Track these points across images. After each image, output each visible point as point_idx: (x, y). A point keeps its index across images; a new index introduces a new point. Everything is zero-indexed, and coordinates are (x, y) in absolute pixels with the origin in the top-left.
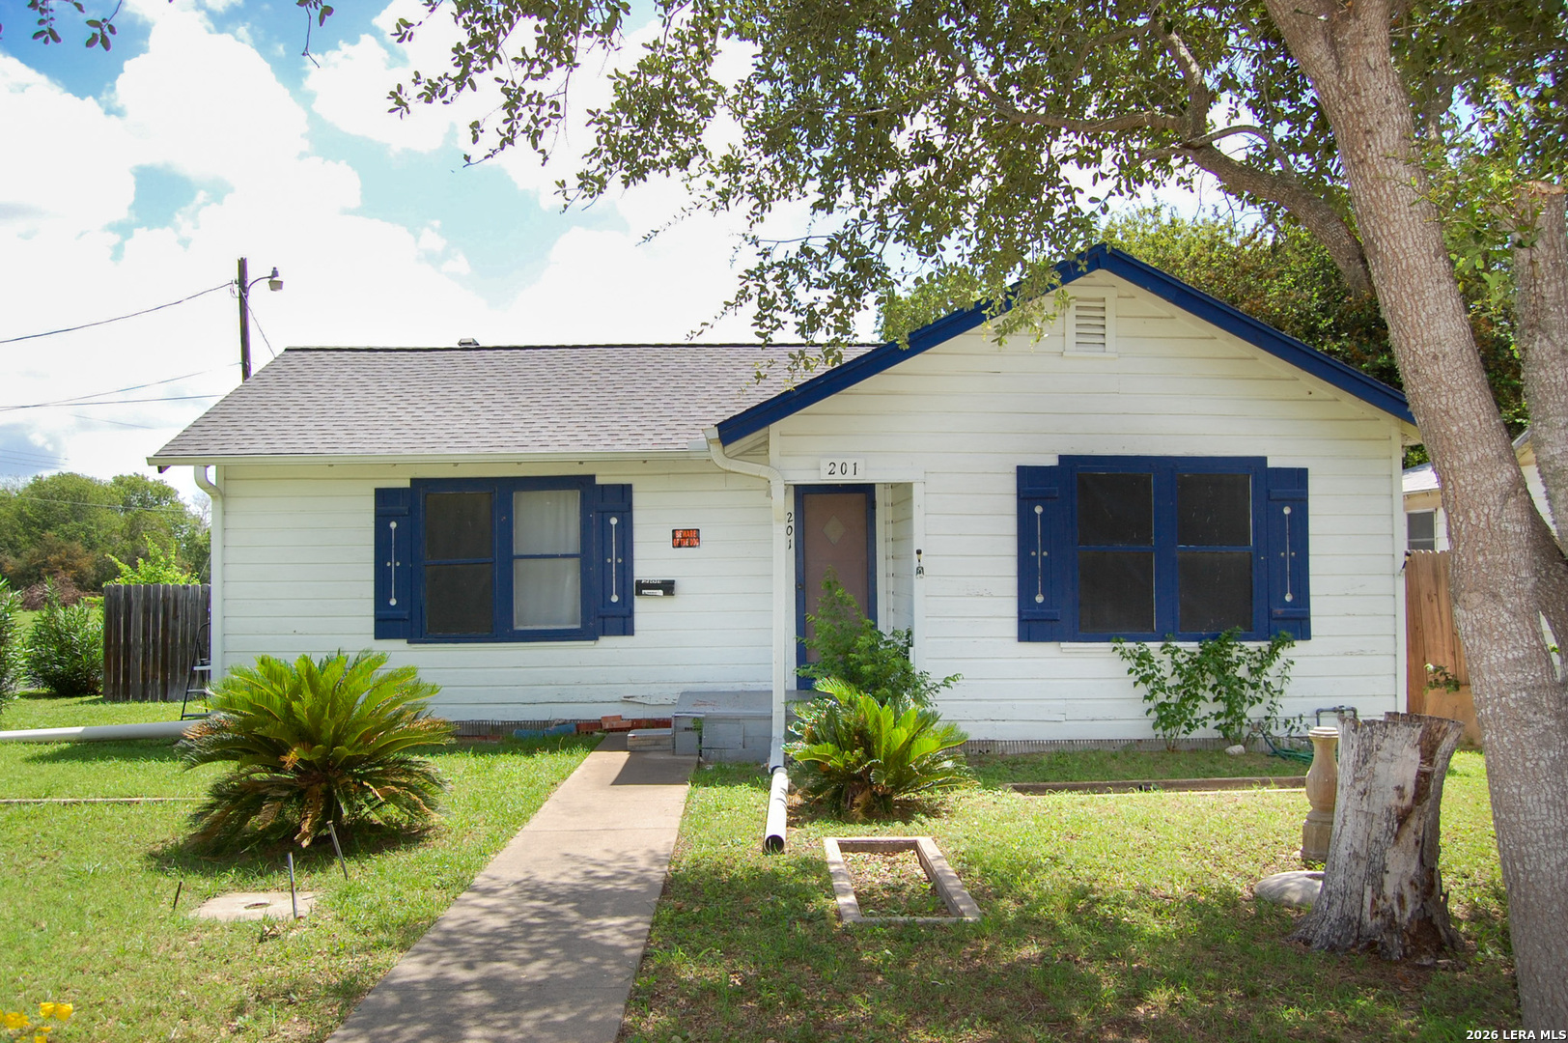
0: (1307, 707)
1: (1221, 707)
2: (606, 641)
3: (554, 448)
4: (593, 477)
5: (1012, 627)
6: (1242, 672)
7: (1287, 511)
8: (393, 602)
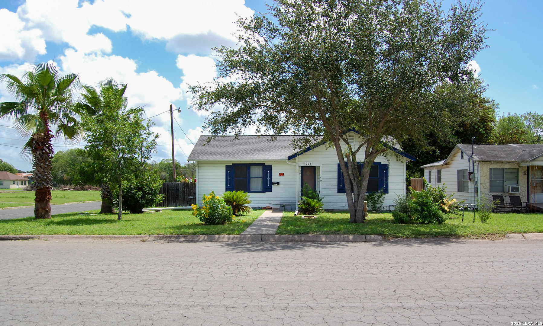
0: (388, 205)
1: (372, 204)
2: (267, 193)
3: (258, 159)
4: (265, 163)
5: (336, 190)
6: (376, 199)
7: (385, 171)
8: (229, 186)
